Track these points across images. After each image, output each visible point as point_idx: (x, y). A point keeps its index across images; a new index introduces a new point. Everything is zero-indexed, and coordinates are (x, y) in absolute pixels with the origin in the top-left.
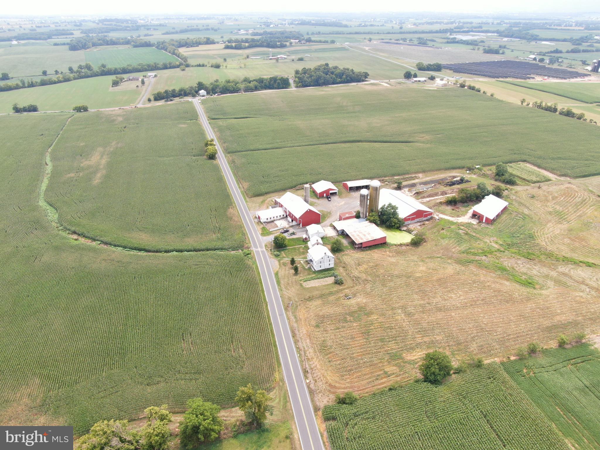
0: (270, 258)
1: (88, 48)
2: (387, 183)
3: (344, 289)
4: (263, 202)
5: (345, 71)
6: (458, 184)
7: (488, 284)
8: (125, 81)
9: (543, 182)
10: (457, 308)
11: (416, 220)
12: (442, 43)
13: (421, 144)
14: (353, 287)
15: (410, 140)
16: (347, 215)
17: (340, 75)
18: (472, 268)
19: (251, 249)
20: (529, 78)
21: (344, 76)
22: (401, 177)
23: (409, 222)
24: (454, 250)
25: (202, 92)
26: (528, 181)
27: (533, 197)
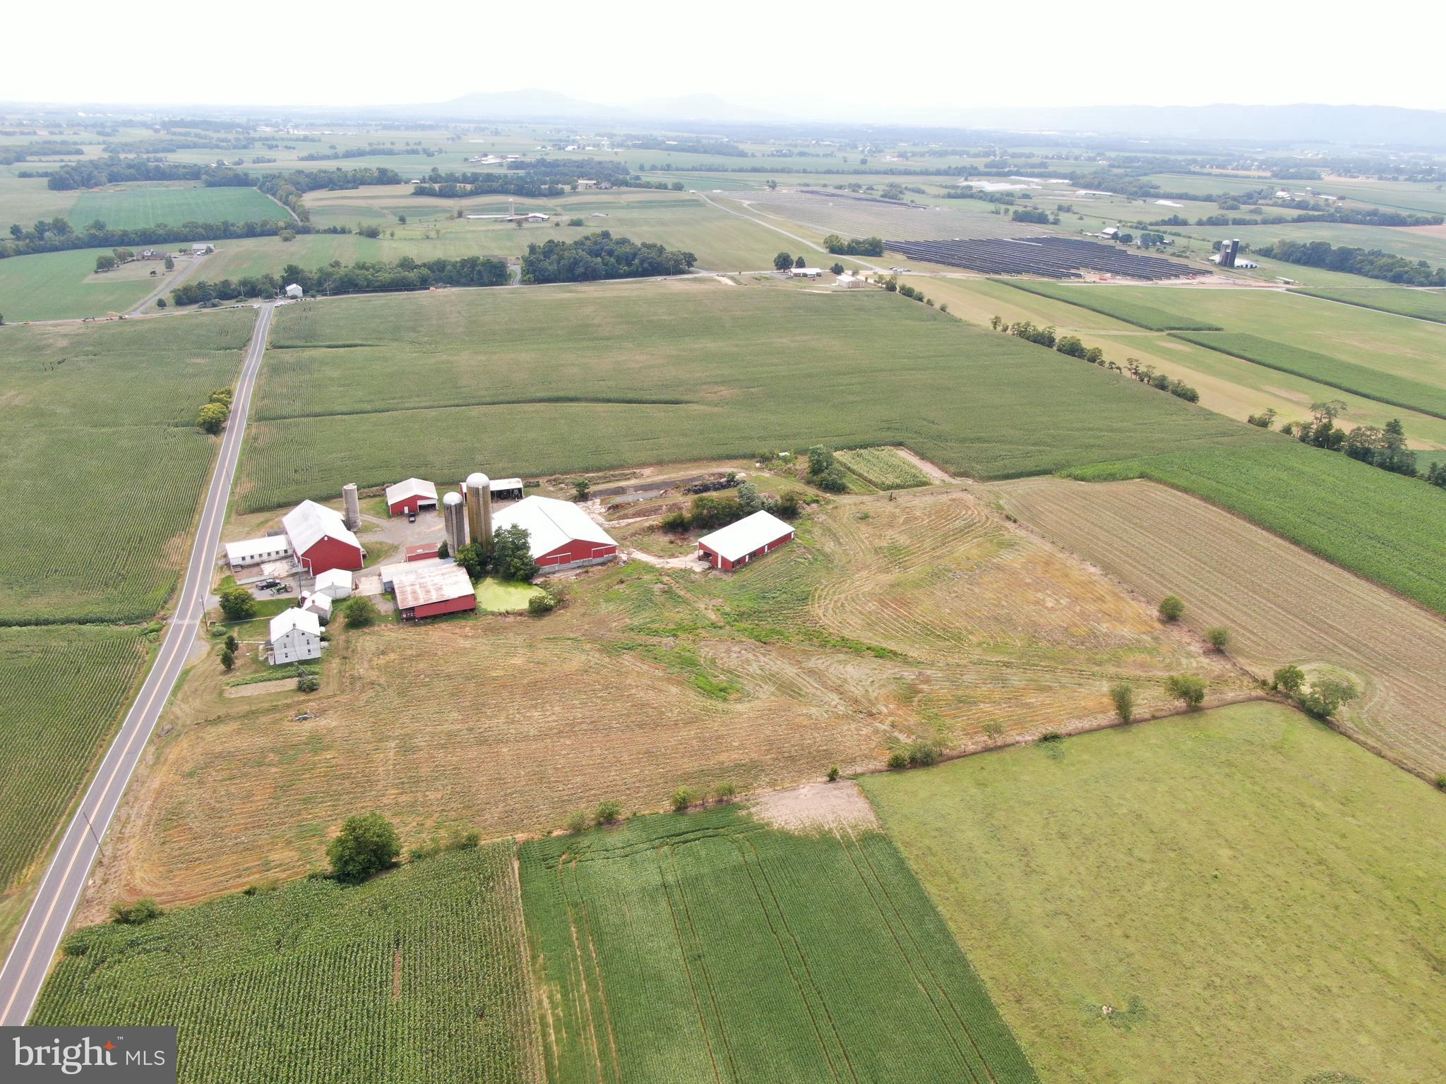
0: (199, 638)
1: (96, 185)
2: (563, 485)
3: (309, 700)
4: (263, 523)
5: (640, 250)
6: (716, 489)
7: (633, 691)
8: (133, 260)
9: (910, 486)
10: (526, 738)
11: (574, 563)
12: (936, 196)
13: (702, 407)
14: (335, 695)
15: (685, 398)
16: (420, 551)
17: (628, 259)
18: (627, 659)
19: (169, 621)
20: (1068, 276)
21: (636, 261)
22: (600, 474)
23: (556, 567)
24: (614, 624)
25: (294, 289)
26: (876, 485)
27: (865, 517)
